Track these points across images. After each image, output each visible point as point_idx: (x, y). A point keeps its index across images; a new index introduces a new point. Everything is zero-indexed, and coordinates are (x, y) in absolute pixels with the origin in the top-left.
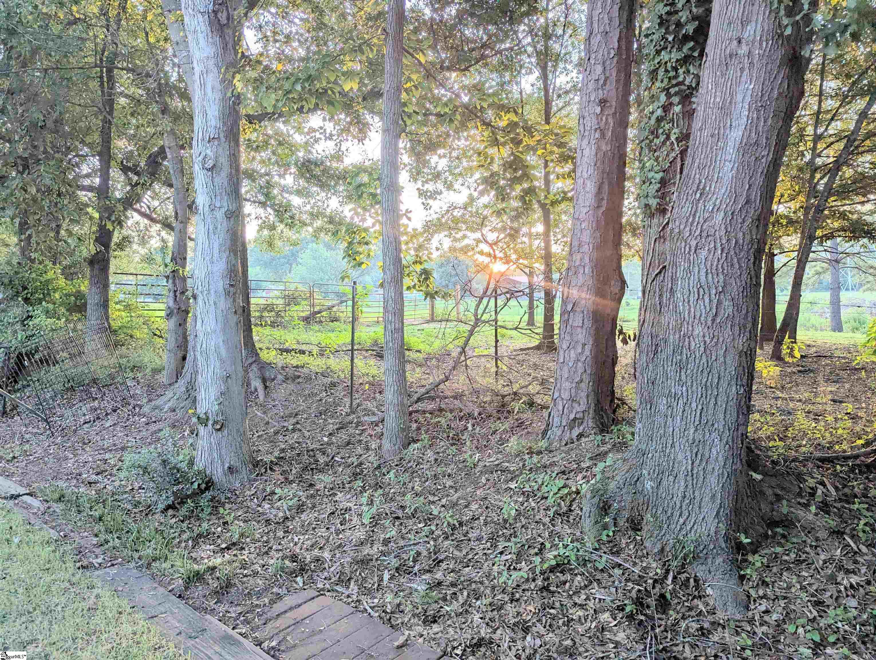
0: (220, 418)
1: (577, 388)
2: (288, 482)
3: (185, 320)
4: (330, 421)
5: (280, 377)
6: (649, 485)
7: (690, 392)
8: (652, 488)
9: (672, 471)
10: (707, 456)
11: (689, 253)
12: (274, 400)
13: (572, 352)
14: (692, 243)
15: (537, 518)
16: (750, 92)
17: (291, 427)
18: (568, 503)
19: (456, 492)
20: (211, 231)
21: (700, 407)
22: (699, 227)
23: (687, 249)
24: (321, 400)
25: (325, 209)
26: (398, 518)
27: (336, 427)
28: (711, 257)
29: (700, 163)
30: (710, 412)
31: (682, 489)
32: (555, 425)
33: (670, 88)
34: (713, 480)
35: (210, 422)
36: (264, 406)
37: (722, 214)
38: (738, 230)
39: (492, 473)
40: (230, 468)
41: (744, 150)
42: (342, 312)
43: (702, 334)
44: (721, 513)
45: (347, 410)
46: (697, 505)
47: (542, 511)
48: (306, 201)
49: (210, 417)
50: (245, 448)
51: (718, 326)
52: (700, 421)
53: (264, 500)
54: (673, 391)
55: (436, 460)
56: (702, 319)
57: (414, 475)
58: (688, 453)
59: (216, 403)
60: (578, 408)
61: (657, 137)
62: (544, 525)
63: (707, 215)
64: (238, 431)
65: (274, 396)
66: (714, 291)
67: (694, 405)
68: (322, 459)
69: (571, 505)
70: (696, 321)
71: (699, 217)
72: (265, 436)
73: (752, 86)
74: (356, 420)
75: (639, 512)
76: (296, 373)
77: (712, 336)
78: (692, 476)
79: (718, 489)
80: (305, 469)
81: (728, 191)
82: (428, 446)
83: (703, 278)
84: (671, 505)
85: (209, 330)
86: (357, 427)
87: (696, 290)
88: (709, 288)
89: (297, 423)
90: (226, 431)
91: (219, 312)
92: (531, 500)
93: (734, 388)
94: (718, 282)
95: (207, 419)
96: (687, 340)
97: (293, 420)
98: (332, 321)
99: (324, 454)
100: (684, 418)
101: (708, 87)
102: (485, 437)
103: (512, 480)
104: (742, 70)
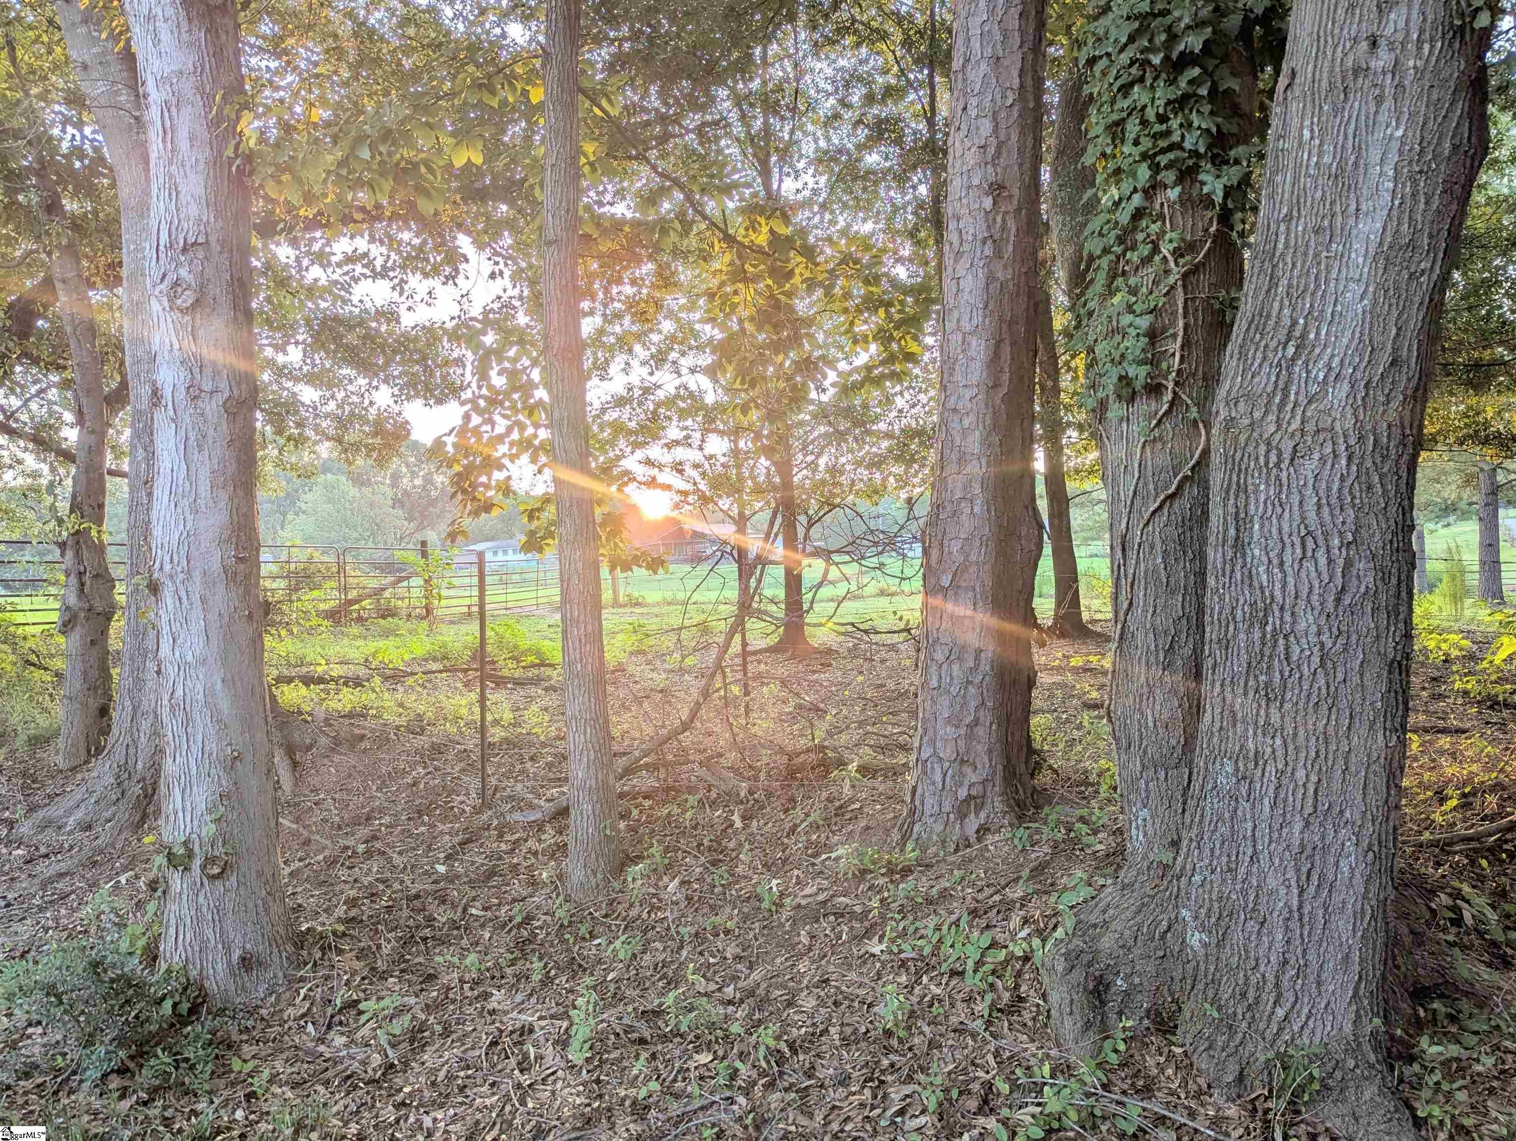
0: (219, 851)
1: (970, 737)
2: (377, 975)
3: (104, 632)
4: (441, 827)
5: (323, 741)
6: (1195, 939)
7: (1291, 747)
8: (1206, 945)
9: (1253, 910)
10: (1331, 877)
11: (1278, 465)
12: (315, 791)
13: (955, 667)
14: (1282, 446)
15: (954, 1020)
16: (1395, 145)
17: (361, 848)
18: (1010, 983)
19: (751, 968)
20: (192, 442)
21: (1314, 778)
22: (1299, 412)
23: (1273, 458)
24: (414, 784)
25: (365, 409)
26: (642, 1041)
27: (456, 840)
28: (1327, 472)
29: (1290, 286)
30: (1336, 786)
31: (1279, 946)
32: (928, 812)
33: (1155, 155)
34: (1343, 925)
35: (197, 862)
36: (297, 805)
37: (1346, 387)
38: (1378, 418)
39: (817, 921)
40: (244, 959)
41: (1387, 259)
42: (402, 599)
43: (1314, 629)
44: (1361, 992)
45: (474, 799)
46: (1312, 978)
47: (960, 1005)
48: (328, 394)
49: (197, 849)
50: (276, 909)
51: (1348, 613)
52: (1315, 807)
53: (329, 1027)
54: (1251, 745)
55: (689, 899)
56: (1314, 598)
57: (649, 935)
58: (1291, 874)
59: (208, 818)
60: (972, 777)
61: (1133, 248)
62: (974, 1036)
63: (1314, 389)
64: (260, 874)
65: (314, 781)
66: (1337, 542)
67: (1301, 774)
68: (443, 916)
69: (1017, 987)
70: (1302, 603)
71: (1297, 394)
72: (307, 873)
73: (1399, 133)
74: (495, 822)
75: (1172, 994)
76: (357, 731)
77: (1335, 631)
78: (1300, 919)
79: (1355, 943)
80: (407, 942)
81: (1356, 341)
82: (661, 869)
83: (1312, 515)
84: (1253, 981)
85: (189, 658)
86: (501, 836)
87: (1297, 541)
88: (1326, 535)
89: (375, 838)
90: (233, 879)
91: (213, 617)
92: (925, 979)
93: (1380, 738)
94: (1344, 523)
95: (190, 854)
96: (1281, 641)
97: (363, 832)
98: (384, 617)
99: (444, 902)
100: (1280, 801)
101: (1301, 136)
102: (776, 841)
103: (868, 934)
104: (1379, 100)
